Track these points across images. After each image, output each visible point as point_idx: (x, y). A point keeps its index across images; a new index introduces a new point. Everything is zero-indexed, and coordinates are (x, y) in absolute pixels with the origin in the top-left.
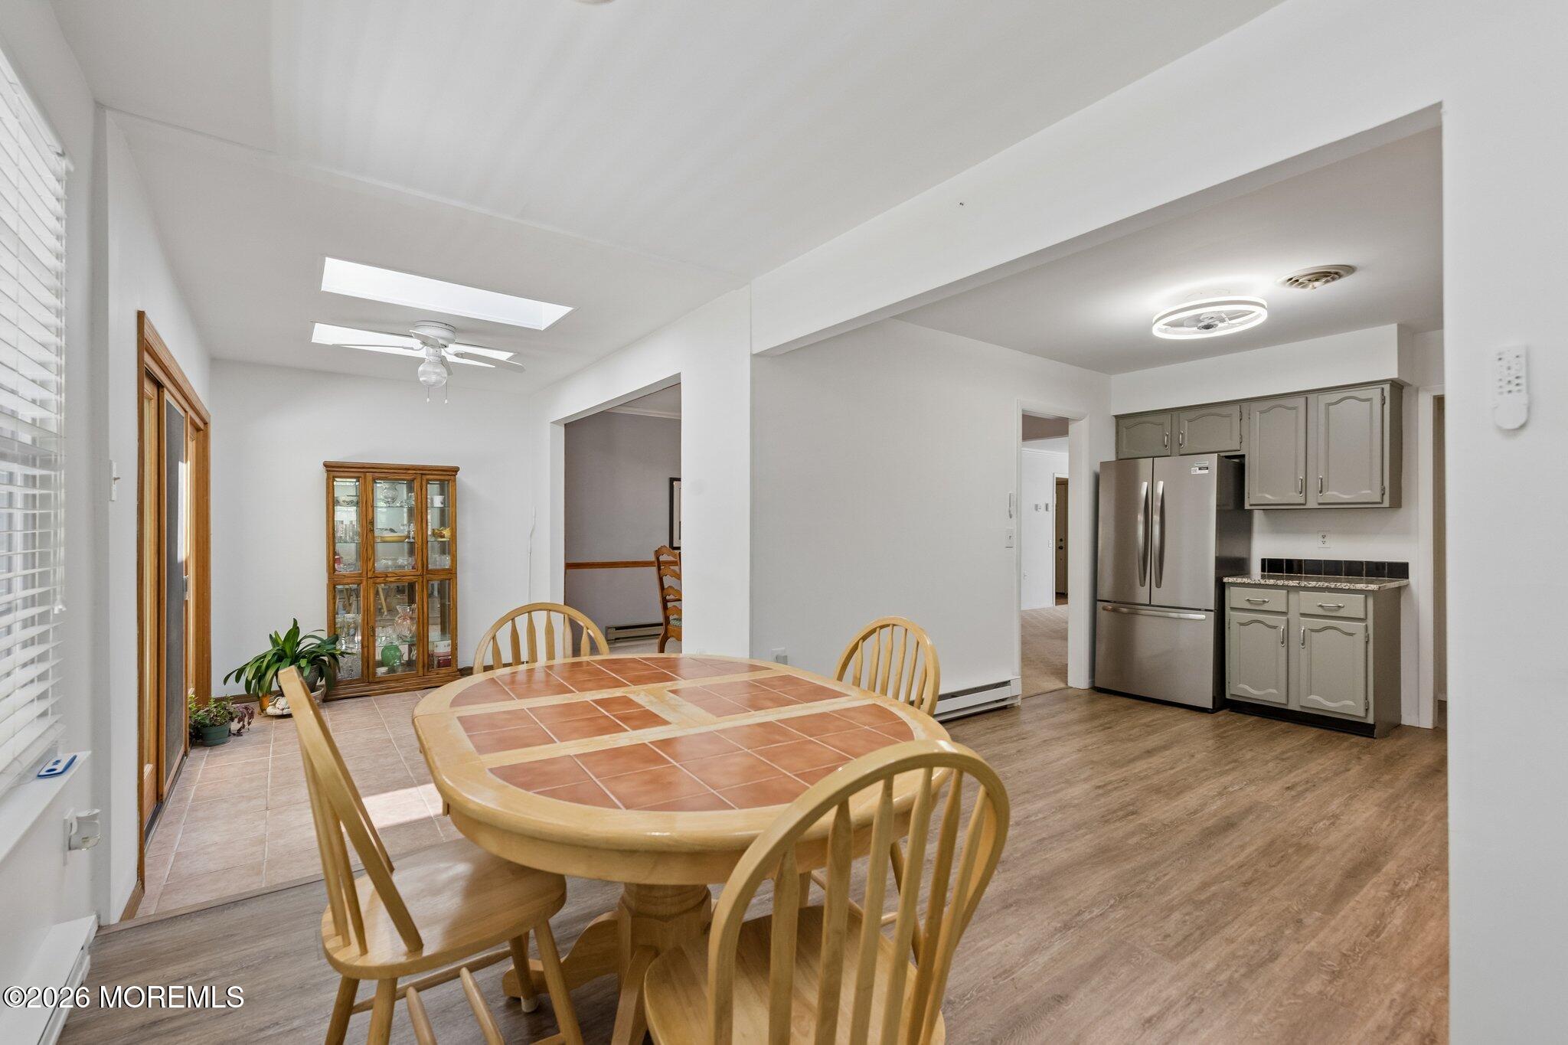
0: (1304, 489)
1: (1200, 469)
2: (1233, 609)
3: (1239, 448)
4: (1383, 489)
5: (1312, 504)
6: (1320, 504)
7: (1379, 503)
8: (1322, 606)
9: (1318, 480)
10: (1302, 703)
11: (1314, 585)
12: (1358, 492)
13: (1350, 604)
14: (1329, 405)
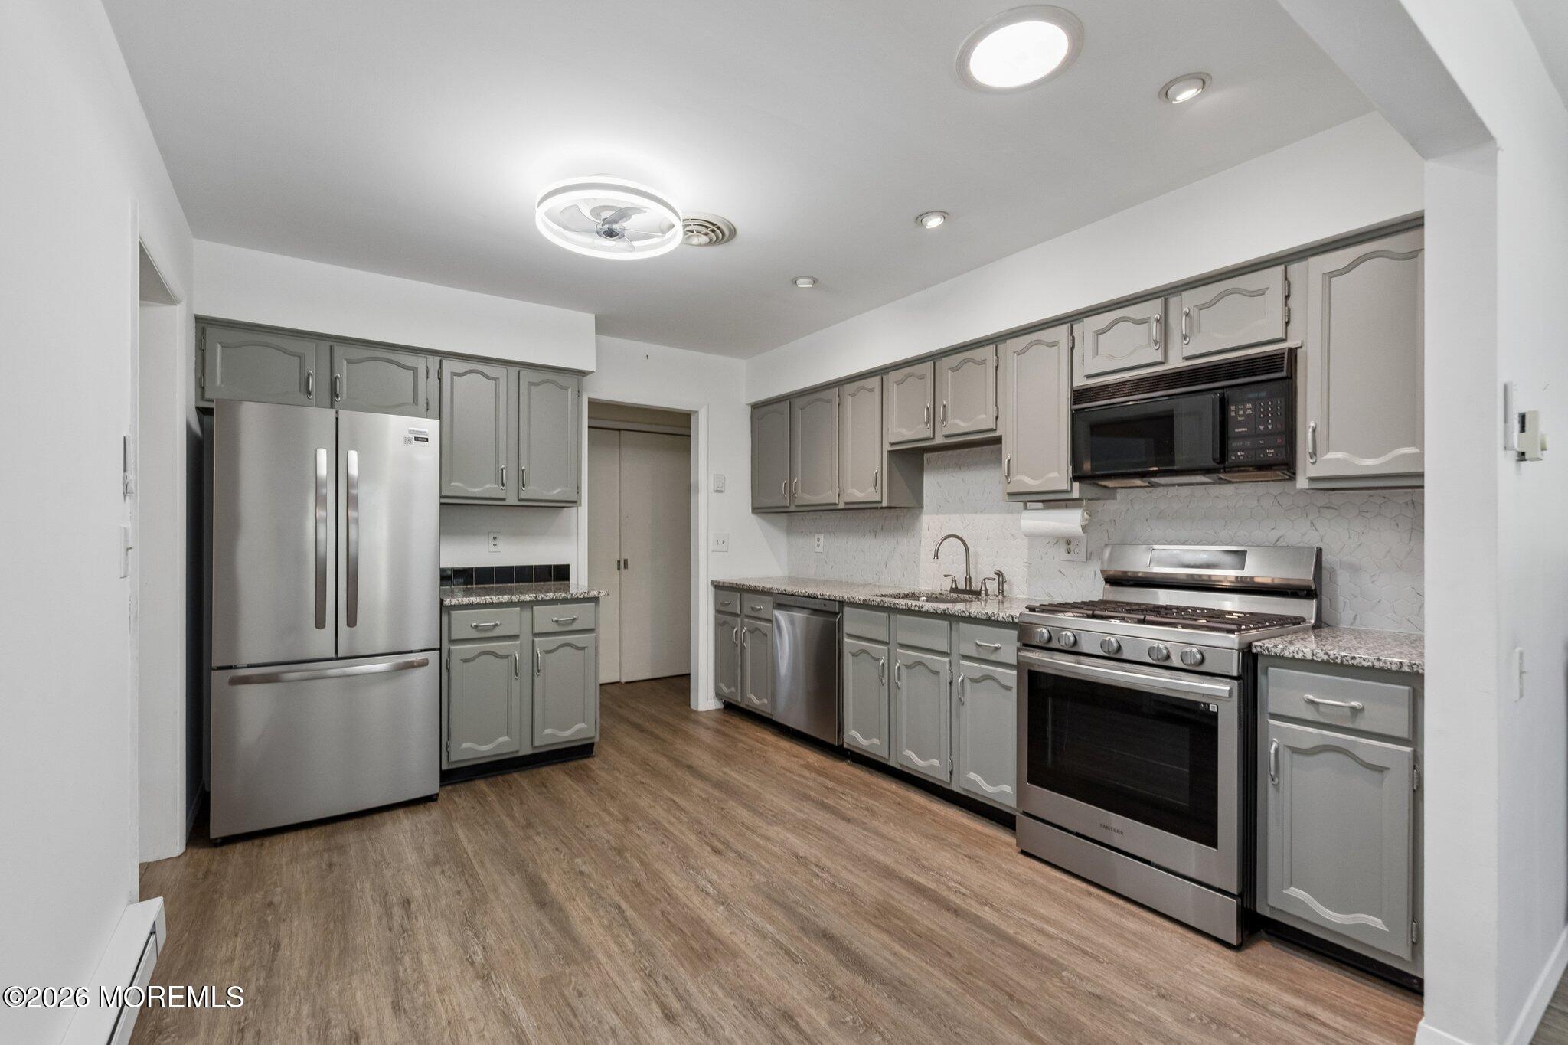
0: (506, 481)
1: (416, 439)
2: (454, 642)
7: (575, 502)
8: (557, 621)
9: (521, 472)
10: (537, 744)
11: (551, 597)
12: (556, 488)
13: (581, 614)
14: (531, 384)
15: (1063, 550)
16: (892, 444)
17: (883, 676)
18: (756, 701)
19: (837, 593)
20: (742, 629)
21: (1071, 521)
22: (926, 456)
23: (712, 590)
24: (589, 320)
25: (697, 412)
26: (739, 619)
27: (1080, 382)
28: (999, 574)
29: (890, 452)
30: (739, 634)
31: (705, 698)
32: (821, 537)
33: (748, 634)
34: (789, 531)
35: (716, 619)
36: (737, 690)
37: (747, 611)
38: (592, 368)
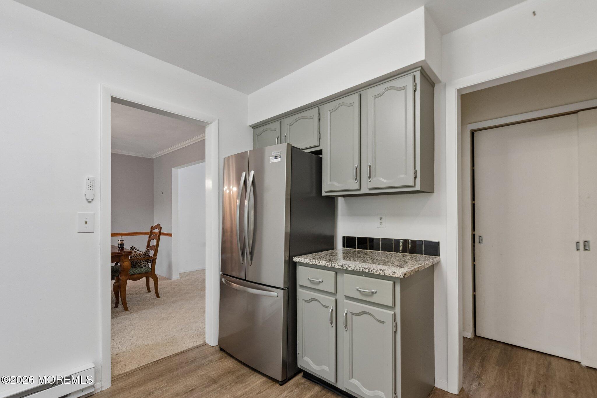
0: (358, 176)
1: (275, 158)
2: (301, 286)
3: (318, 145)
4: (416, 173)
5: (364, 190)
6: (370, 189)
8: (360, 290)
11: (353, 268)
14: (375, 97)
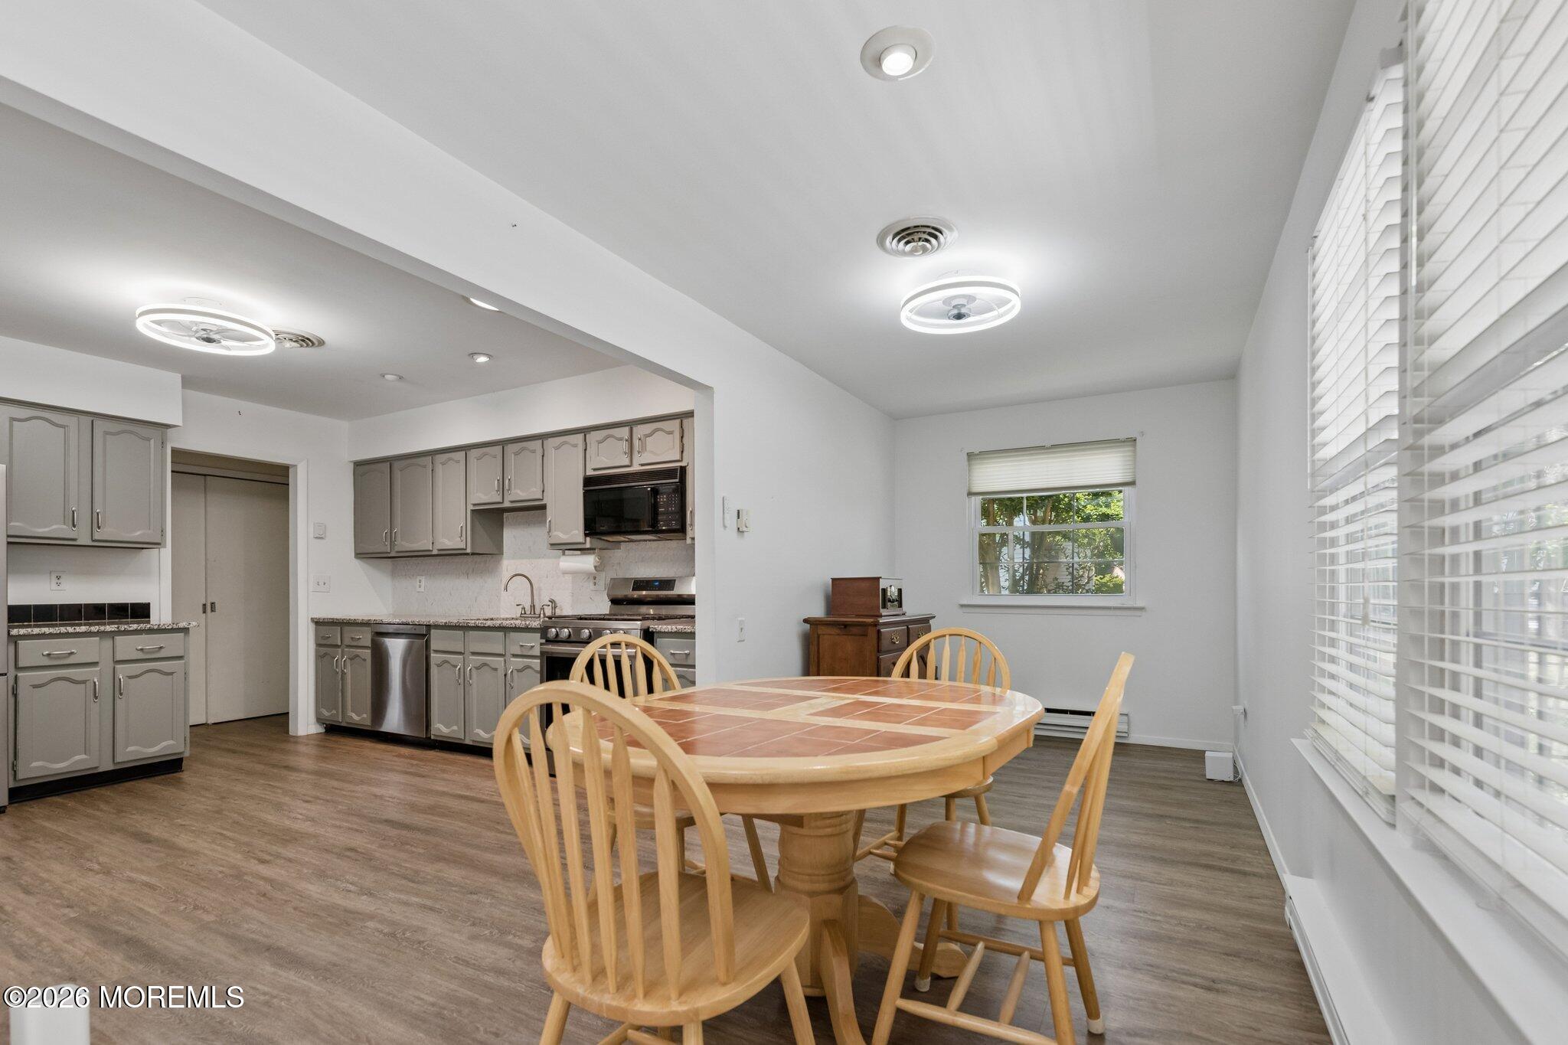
2: (22, 669)
5: (84, 540)
6: (95, 541)
7: (159, 544)
8: (142, 650)
9: (95, 515)
10: (119, 759)
11: (135, 628)
12: (139, 530)
13: (171, 644)
14: (106, 433)
15: (591, 584)
16: (474, 505)
17: (459, 677)
18: (356, 718)
19: (424, 620)
20: (342, 657)
21: (588, 562)
22: (505, 515)
23: (312, 626)
24: (176, 378)
25: (295, 466)
26: (340, 650)
27: (590, 473)
28: (552, 601)
29: (472, 511)
30: (340, 662)
31: (305, 722)
32: (423, 579)
33: (348, 661)
34: (394, 574)
35: (317, 651)
36: (338, 712)
37: (347, 641)
38: (180, 423)
